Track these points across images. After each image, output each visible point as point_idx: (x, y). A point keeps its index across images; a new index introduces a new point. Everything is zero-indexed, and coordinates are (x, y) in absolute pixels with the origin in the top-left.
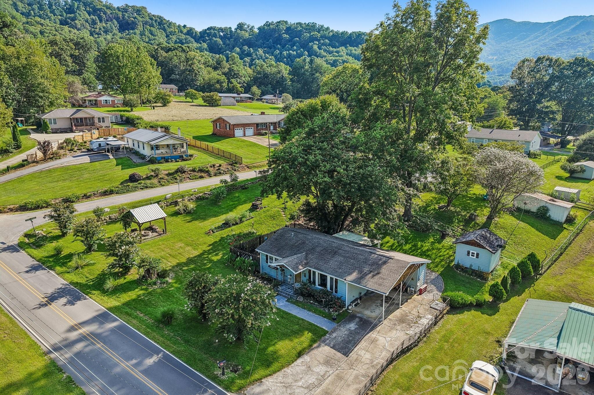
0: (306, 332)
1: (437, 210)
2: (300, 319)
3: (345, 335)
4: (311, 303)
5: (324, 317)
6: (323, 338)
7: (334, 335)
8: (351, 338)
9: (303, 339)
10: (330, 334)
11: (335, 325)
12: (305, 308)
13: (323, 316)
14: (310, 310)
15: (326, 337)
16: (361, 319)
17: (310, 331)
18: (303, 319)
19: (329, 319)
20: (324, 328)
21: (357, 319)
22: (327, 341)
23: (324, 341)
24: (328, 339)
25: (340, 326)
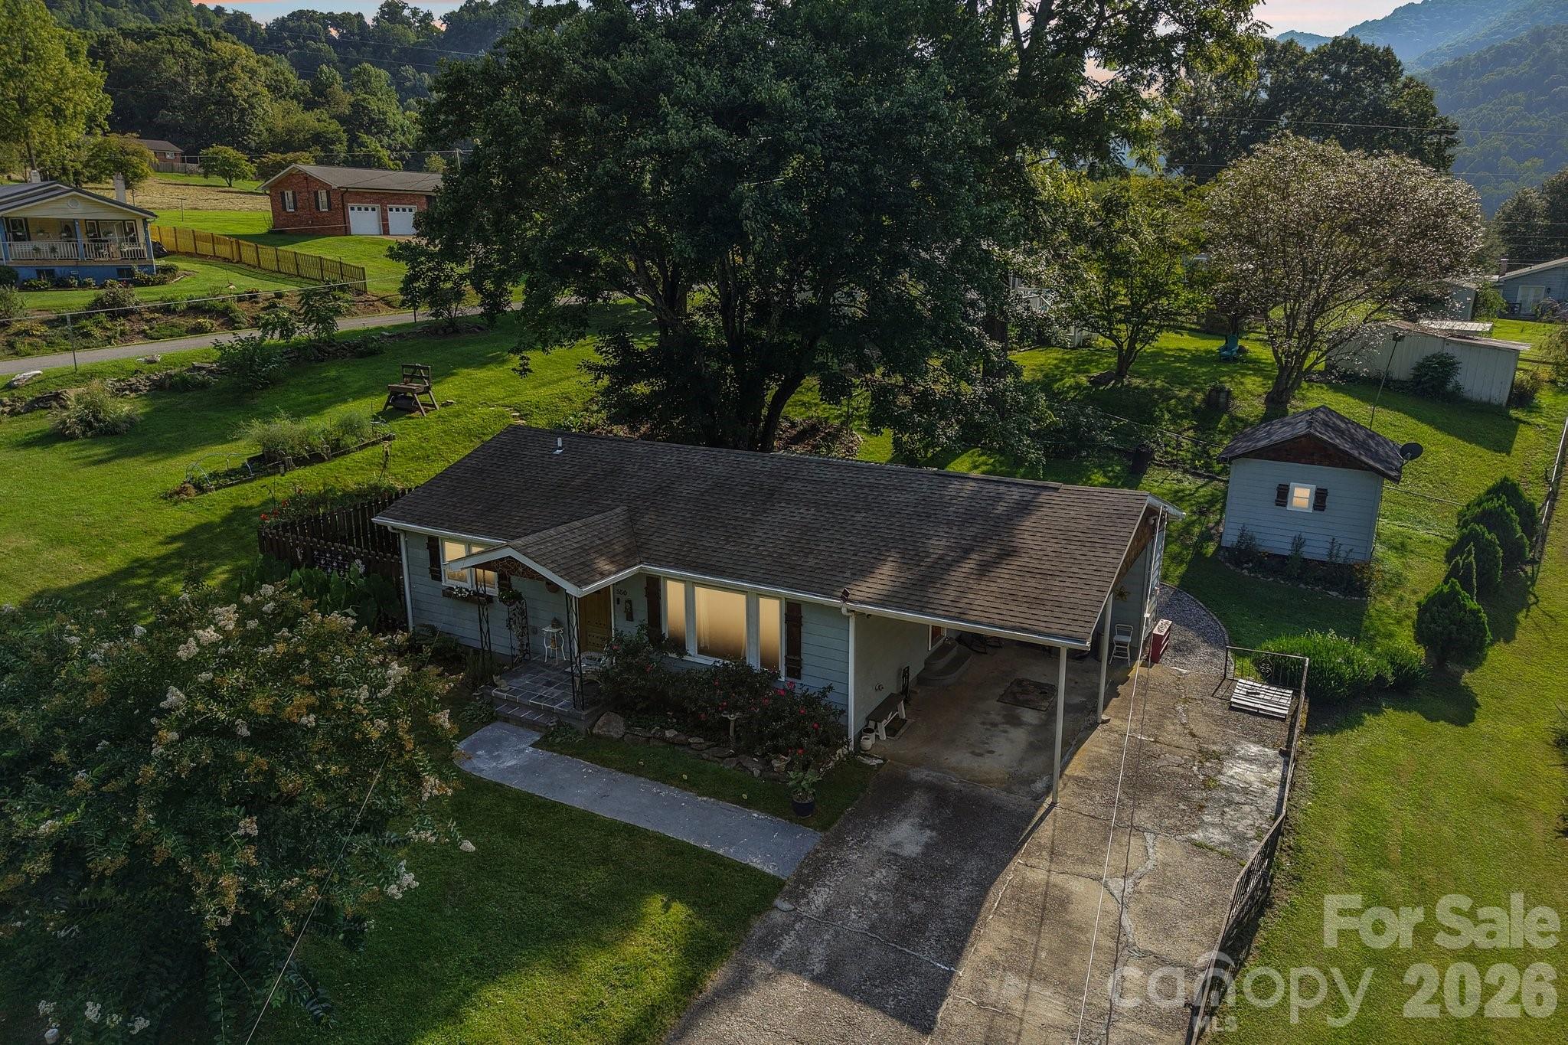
0: (655, 904)
1: (1089, 388)
2: (614, 828)
3: (879, 888)
4: (671, 743)
5: (747, 804)
6: (758, 928)
7: (820, 897)
8: (917, 908)
9: (639, 945)
10: (795, 896)
11: (808, 840)
12: (638, 772)
13: (739, 801)
14: (665, 777)
15: (777, 917)
16: (939, 795)
17: (676, 889)
18: (630, 830)
19: (775, 813)
20: (756, 862)
21: (920, 799)
22: (788, 943)
23: (768, 945)
24: (787, 928)
25: (839, 841)
